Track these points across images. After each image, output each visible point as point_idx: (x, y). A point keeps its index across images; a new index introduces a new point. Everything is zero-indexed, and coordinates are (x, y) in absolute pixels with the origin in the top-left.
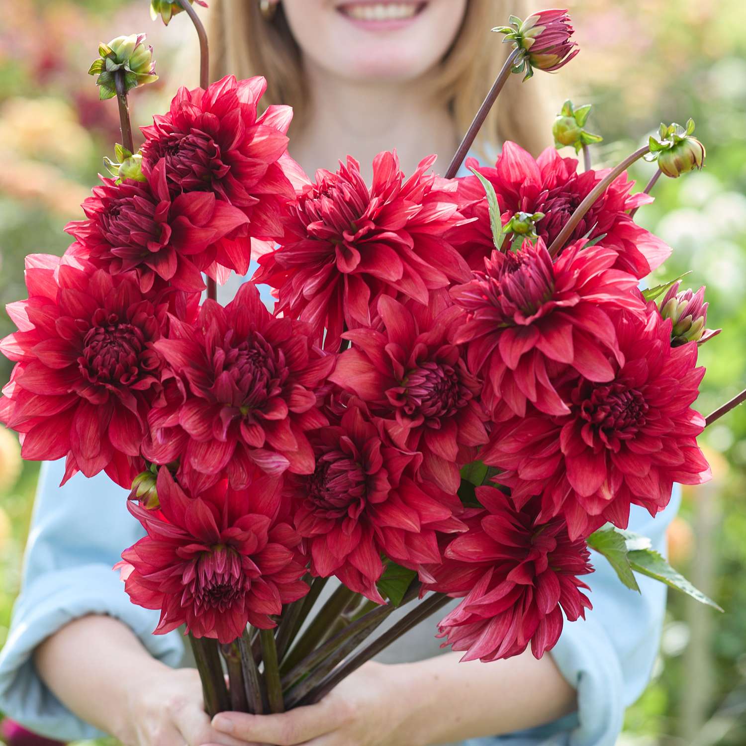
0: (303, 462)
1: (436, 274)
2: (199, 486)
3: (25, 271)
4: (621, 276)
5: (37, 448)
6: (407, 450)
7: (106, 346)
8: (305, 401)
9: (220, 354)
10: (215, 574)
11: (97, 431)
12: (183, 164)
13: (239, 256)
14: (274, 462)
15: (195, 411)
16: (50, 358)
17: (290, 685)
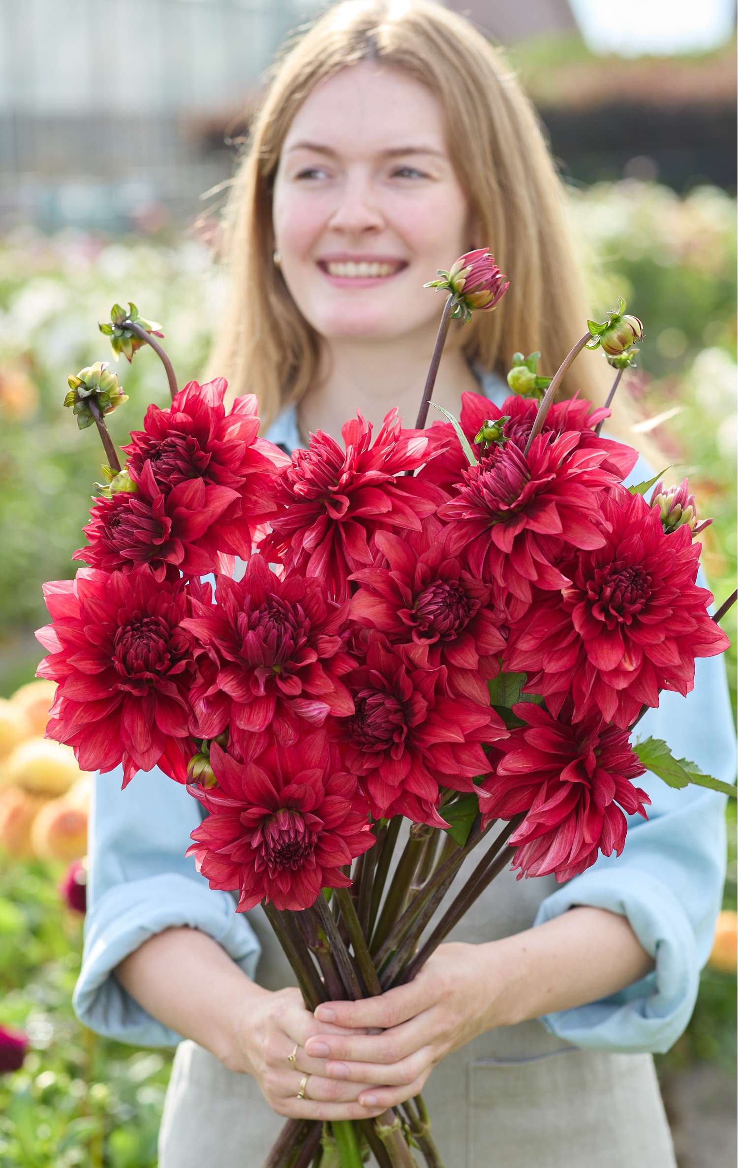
0: (343, 705)
1: (423, 503)
2: (250, 754)
3: (44, 598)
4: (590, 453)
5: (92, 757)
6: (432, 667)
7: (136, 641)
8: (331, 646)
9: (243, 618)
10: (281, 833)
11: (145, 726)
12: (167, 464)
13: (240, 542)
14: (315, 709)
15: (231, 678)
16: (86, 666)
17: (382, 963)
